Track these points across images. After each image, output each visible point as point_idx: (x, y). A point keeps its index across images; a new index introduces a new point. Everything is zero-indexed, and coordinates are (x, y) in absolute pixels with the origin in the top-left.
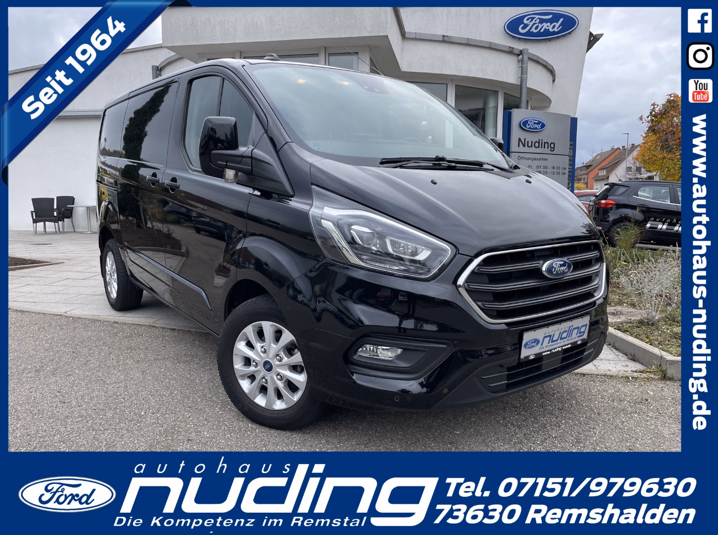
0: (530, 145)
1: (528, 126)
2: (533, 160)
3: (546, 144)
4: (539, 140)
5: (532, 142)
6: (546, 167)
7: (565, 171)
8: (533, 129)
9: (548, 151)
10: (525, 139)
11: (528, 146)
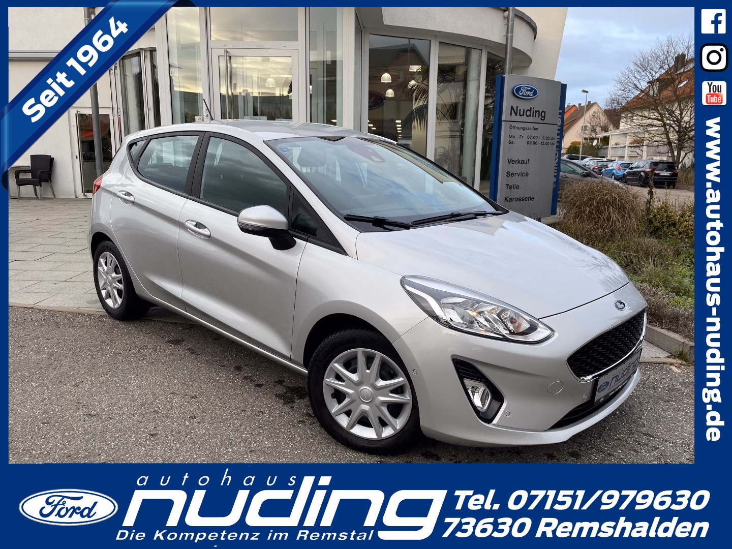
0: (522, 113)
1: (521, 93)
2: (524, 130)
3: (537, 113)
4: (531, 108)
5: (524, 110)
6: (535, 137)
7: (553, 141)
8: (526, 96)
9: (538, 120)
10: (517, 107)
11: (520, 115)
